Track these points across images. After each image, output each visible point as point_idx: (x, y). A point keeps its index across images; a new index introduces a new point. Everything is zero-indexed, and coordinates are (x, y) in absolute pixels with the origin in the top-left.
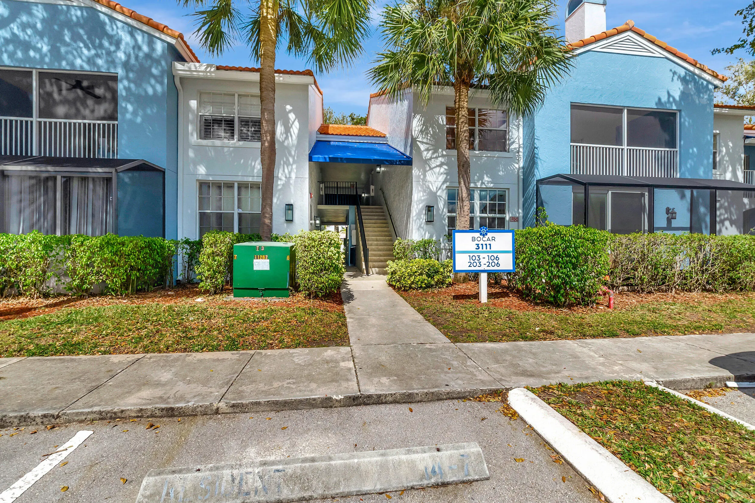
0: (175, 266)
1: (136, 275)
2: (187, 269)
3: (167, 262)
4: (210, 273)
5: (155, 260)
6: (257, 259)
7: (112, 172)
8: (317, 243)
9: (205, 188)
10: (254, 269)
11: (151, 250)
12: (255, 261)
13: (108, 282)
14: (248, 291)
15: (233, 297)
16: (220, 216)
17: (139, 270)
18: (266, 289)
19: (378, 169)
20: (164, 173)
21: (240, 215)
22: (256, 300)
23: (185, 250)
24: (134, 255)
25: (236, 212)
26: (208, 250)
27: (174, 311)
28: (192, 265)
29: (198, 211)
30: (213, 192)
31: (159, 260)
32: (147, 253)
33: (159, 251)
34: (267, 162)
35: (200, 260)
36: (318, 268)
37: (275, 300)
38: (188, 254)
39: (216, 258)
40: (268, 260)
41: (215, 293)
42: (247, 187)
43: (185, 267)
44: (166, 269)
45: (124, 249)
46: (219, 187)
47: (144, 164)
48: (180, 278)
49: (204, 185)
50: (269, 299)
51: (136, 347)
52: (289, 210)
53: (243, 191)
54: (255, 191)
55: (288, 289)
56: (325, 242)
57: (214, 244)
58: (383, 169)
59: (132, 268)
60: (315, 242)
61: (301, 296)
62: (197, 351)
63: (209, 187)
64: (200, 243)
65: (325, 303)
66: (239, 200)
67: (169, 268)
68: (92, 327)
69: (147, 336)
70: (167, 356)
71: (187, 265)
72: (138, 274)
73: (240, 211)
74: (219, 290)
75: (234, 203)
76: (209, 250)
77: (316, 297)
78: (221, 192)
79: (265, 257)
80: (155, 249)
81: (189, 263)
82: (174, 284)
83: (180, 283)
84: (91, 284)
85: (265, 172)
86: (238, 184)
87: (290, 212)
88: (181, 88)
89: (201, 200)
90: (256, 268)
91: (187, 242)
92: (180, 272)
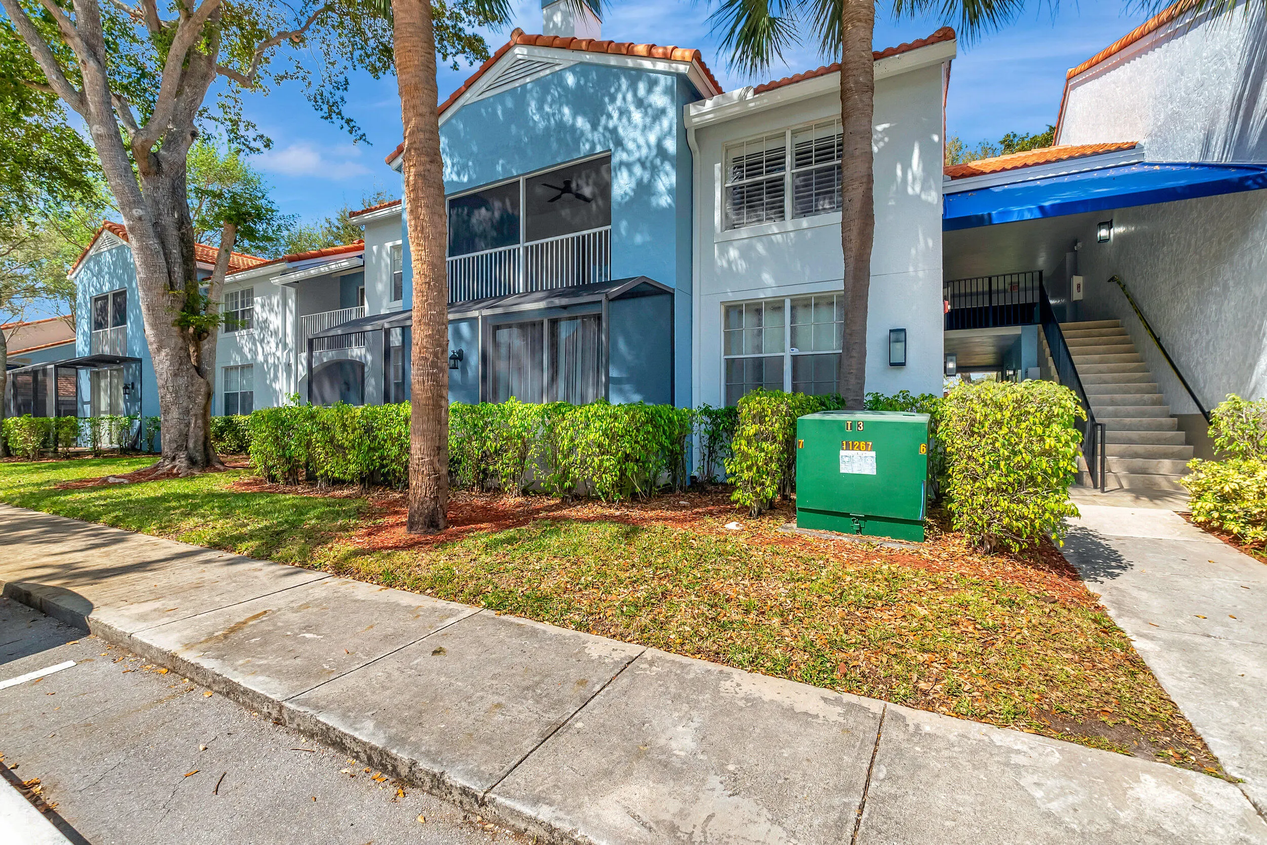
0: (689, 455)
1: (633, 469)
2: (706, 458)
3: (678, 448)
4: (751, 474)
5: (661, 444)
6: (847, 449)
7: (601, 301)
8: (1007, 414)
9: (734, 315)
10: (842, 471)
11: (655, 426)
12: (842, 453)
13: (595, 479)
14: (828, 517)
15: (795, 526)
16: (758, 364)
17: (637, 461)
18: (867, 518)
19: (1103, 233)
20: (673, 295)
21: (795, 358)
22: (845, 539)
23: (703, 426)
24: (631, 436)
25: (788, 353)
26: (748, 428)
27: (691, 548)
28: (714, 451)
29: (723, 358)
30: (747, 320)
31: (667, 443)
32: (649, 432)
33: (666, 428)
34: (854, 244)
35: (735, 447)
36: (1011, 480)
37: (891, 545)
38: (708, 432)
39: (764, 445)
40: (873, 454)
41: (760, 514)
42: (807, 306)
43: (704, 455)
44: (677, 458)
45: (617, 424)
46: (759, 311)
47: (644, 283)
48: (695, 473)
49: (733, 311)
50: (875, 541)
51: (628, 626)
52: (897, 341)
53: (800, 312)
54: (824, 312)
55: (922, 523)
56: (1032, 410)
57: (760, 418)
58: (1119, 230)
59: (627, 457)
60: (1001, 410)
61: (957, 545)
62: (740, 665)
63: (741, 312)
64: (731, 414)
65: (1031, 571)
66: (793, 330)
67: (680, 457)
68: (568, 565)
69: (647, 602)
70: (683, 666)
71: (706, 452)
72: (636, 468)
73: (796, 352)
74: (769, 508)
75: (783, 339)
76: (751, 430)
77: (1000, 549)
78: (760, 320)
79: (867, 445)
80: (660, 425)
81: (709, 447)
82: (688, 483)
83: (696, 482)
84: (574, 480)
85: (851, 266)
86: (792, 300)
87: (899, 346)
88: (697, 149)
89: (728, 336)
90: (844, 469)
91: (707, 412)
92: (696, 464)
